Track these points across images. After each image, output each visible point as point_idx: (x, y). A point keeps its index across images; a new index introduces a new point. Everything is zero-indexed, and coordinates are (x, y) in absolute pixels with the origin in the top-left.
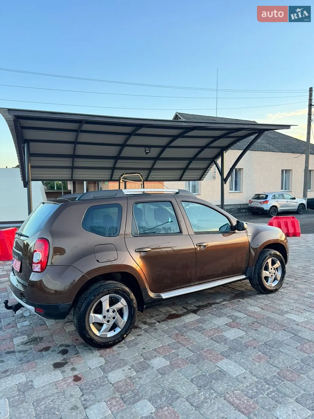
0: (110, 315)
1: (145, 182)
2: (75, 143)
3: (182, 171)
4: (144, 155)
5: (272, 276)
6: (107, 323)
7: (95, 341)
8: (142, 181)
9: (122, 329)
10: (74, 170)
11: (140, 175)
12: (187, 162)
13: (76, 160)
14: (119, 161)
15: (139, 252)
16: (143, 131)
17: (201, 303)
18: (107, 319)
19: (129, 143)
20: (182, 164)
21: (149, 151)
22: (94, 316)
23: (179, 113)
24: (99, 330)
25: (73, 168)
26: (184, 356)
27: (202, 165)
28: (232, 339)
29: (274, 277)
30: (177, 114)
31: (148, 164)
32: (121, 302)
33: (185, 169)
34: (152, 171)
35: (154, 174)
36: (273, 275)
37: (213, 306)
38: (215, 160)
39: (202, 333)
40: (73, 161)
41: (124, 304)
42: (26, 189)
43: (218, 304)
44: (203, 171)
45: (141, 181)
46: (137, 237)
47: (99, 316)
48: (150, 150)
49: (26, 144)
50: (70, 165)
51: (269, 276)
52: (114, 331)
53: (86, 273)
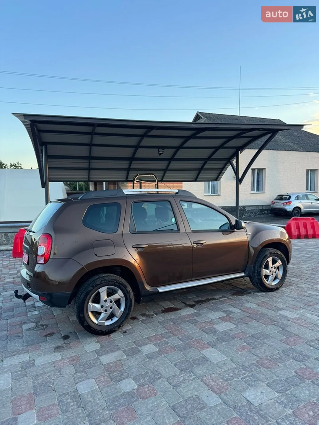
0: (108, 305)
1: (159, 183)
2: (91, 145)
3: (197, 172)
4: (158, 156)
5: (272, 274)
6: (104, 312)
8: (156, 182)
9: (119, 318)
10: (91, 171)
11: (154, 176)
12: (203, 162)
13: (92, 161)
14: (134, 162)
15: (136, 248)
16: (154, 132)
18: (104, 308)
19: (142, 144)
20: (197, 165)
21: (162, 152)
22: (92, 305)
23: (200, 113)
25: (89, 169)
26: (173, 344)
27: (219, 165)
28: (222, 331)
29: (274, 276)
30: (198, 113)
31: (162, 165)
32: (118, 294)
33: (200, 170)
34: (167, 172)
35: (169, 175)
36: (274, 273)
37: (211, 302)
38: (230, 160)
39: (195, 325)
40: (89, 163)
41: (121, 296)
43: (217, 299)
44: (219, 172)
46: (135, 234)
47: (97, 306)
48: (163, 151)
49: (43, 147)
50: (86, 166)
51: (269, 275)
52: (112, 320)
53: (85, 266)
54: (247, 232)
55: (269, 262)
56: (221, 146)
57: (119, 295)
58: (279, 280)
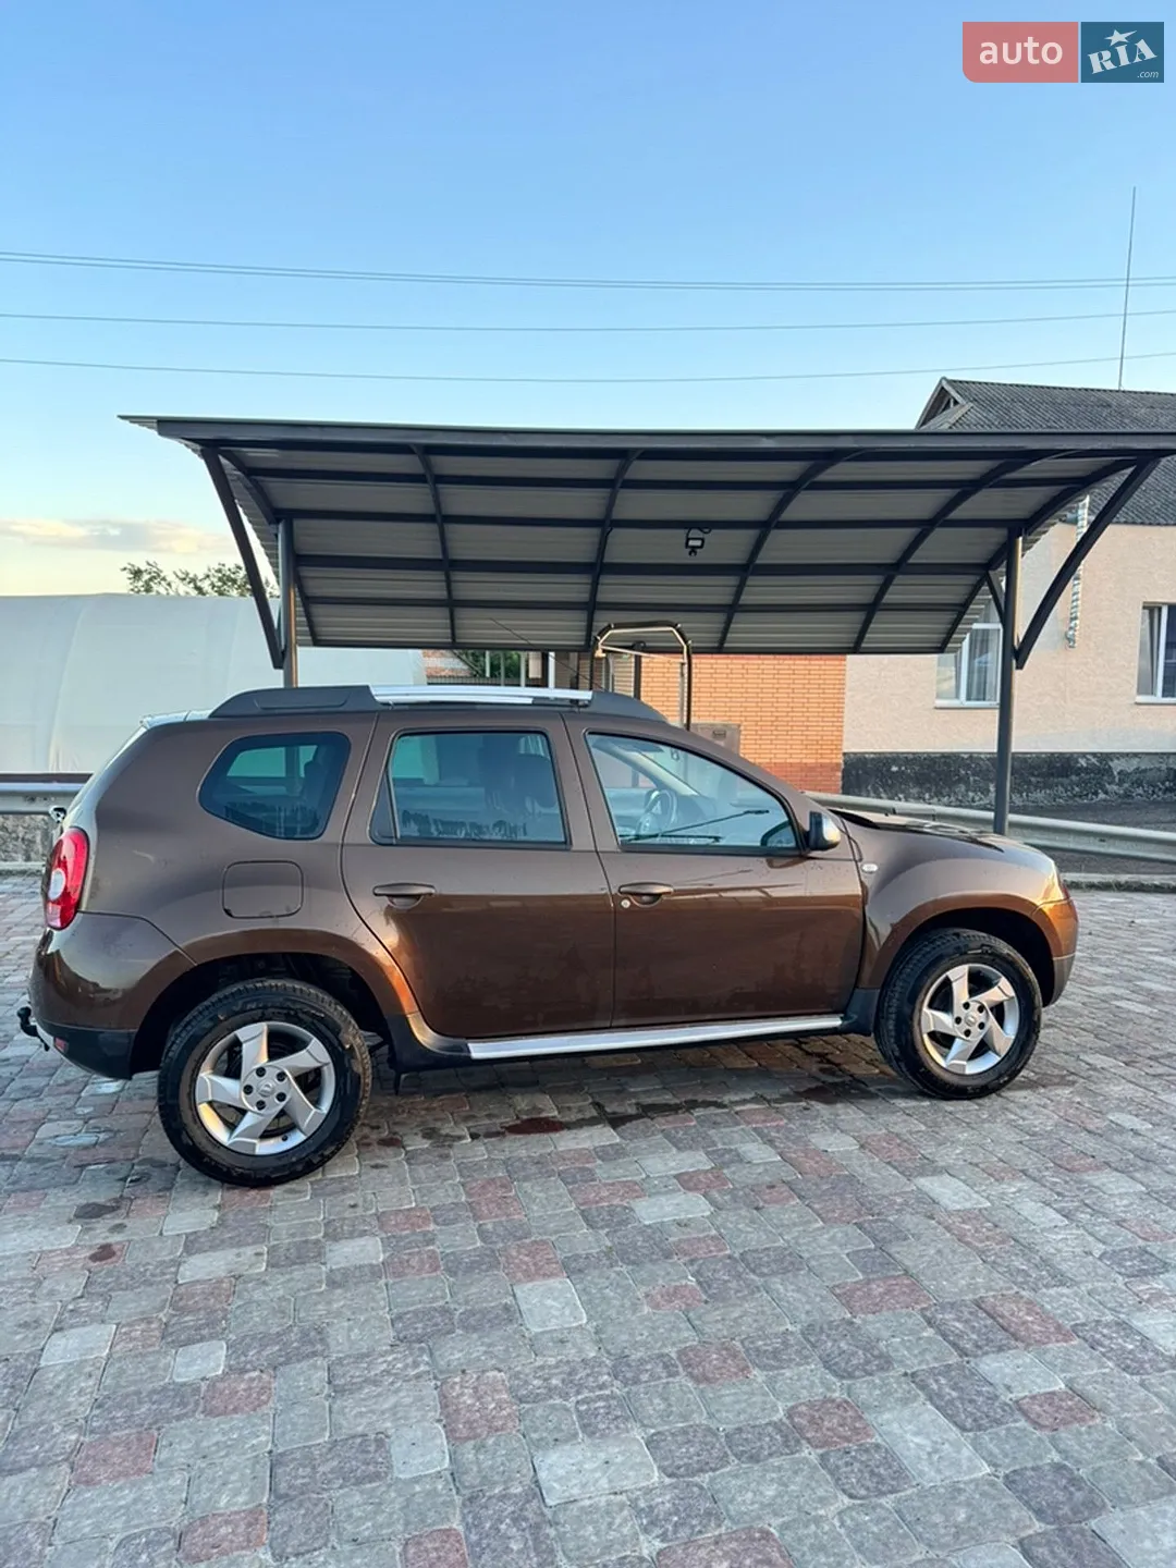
0: (268, 1086)
1: (693, 656)
3: (859, 617)
4: (684, 558)
5: (968, 1033)
6: (256, 1110)
7: (211, 1159)
8: (682, 653)
9: (310, 1135)
11: (678, 630)
12: (876, 580)
13: (458, 575)
14: (603, 579)
15: (388, 896)
17: (668, 1098)
18: (256, 1096)
19: (620, 513)
20: (859, 589)
21: (698, 543)
22: (211, 1079)
23: (952, 383)
24: (231, 1126)
25: (452, 604)
26: (448, 1247)
27: (950, 590)
28: (647, 1223)
29: (975, 1039)
30: (944, 383)
31: (717, 590)
32: (308, 1051)
33: (871, 609)
34: (741, 617)
35: (744, 628)
36: (975, 1029)
37: (699, 1112)
38: (991, 573)
39: (571, 1192)
41: (321, 1060)
42: (281, 672)
43: (725, 1106)
44: (950, 616)
45: (678, 651)
46: (391, 845)
47: (229, 1085)
48: (703, 540)
49: (281, 527)
50: (439, 593)
51: (953, 1034)
52: (285, 1139)
53: (187, 947)
54: (861, 860)
55: (954, 985)
56: (940, 519)
57: (314, 1054)
58: (999, 1059)
